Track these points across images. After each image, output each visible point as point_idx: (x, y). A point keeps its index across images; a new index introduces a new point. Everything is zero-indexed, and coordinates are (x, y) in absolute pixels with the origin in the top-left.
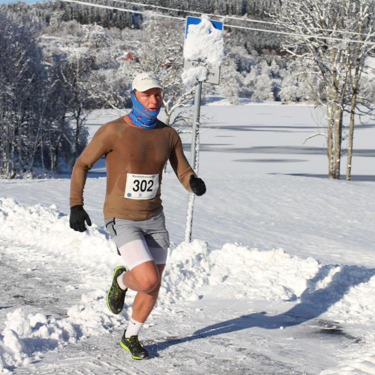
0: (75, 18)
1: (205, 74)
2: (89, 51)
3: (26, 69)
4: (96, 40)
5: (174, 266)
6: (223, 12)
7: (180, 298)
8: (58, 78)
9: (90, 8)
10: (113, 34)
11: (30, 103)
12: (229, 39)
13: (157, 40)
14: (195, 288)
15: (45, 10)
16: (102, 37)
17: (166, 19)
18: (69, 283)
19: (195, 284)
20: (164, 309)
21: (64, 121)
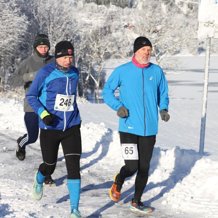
4: (111, 14)
16: (115, 13)
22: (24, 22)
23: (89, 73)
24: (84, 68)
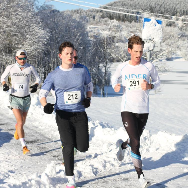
0: (108, 17)
1: (153, 47)
2: (111, 33)
3: (80, 42)
4: (114, 28)
6: (182, 14)
8: (95, 47)
11: (82, 59)
12: (185, 28)
15: (93, 12)
16: (118, 26)
21: (99, 68)
22: (47, 34)
23: (98, 74)
24: (93, 69)
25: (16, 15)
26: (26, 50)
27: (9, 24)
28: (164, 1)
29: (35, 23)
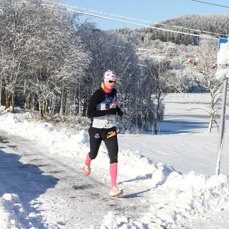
0: (159, 38)
2: (166, 58)
3: (129, 68)
4: (170, 51)
5: (207, 190)
7: (210, 210)
8: (148, 74)
9: (168, 32)
10: (182, 48)
11: (130, 89)
13: (207, 52)
14: (219, 204)
15: (141, 33)
16: (174, 49)
17: (213, 40)
18: (143, 198)
19: (220, 201)
20: (199, 216)
21: (150, 100)
22: (89, 58)
23: (149, 106)
24: (144, 101)
25: (51, 34)
26: (64, 76)
27: (43, 45)
28: (227, 20)
29: (75, 44)
